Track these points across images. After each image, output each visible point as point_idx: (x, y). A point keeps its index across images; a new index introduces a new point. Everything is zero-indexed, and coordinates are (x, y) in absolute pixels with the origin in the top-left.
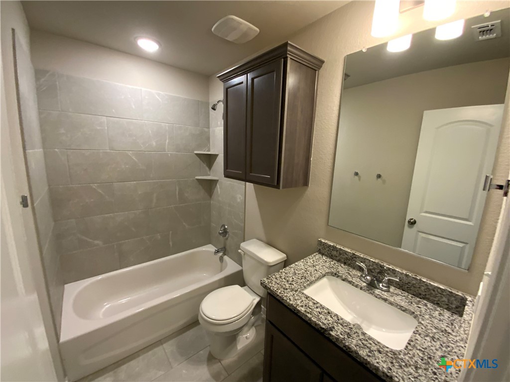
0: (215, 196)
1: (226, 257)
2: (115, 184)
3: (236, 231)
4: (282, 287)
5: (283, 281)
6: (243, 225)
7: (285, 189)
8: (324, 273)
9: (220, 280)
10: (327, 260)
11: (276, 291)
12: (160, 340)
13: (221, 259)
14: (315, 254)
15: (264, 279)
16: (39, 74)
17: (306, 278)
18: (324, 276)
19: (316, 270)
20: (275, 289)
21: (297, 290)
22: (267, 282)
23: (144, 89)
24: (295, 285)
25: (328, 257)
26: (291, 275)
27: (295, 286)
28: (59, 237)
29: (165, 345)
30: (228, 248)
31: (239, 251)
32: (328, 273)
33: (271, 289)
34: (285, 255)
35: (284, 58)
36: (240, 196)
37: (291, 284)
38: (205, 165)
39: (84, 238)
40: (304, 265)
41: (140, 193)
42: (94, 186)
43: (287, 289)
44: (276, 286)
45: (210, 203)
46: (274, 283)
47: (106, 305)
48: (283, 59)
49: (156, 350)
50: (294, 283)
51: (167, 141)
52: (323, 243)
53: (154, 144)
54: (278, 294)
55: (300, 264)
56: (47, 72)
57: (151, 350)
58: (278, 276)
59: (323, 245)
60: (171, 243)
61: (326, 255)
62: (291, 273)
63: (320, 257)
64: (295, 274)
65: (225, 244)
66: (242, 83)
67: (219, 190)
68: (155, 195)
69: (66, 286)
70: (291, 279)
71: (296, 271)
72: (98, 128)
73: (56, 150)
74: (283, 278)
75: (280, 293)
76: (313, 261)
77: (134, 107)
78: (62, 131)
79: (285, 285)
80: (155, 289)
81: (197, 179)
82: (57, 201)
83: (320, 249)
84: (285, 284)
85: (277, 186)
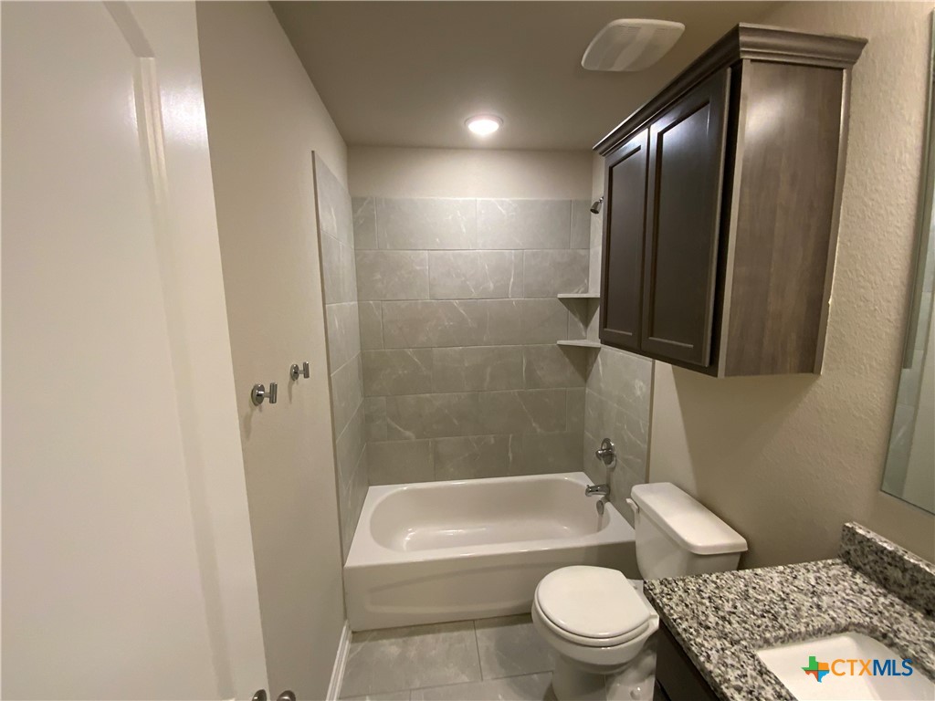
0: (592, 379)
1: (608, 506)
2: (435, 350)
3: (631, 457)
4: (695, 617)
5: (702, 604)
6: (646, 446)
7: (732, 378)
8: (843, 622)
9: (589, 549)
10: (867, 587)
11: (675, 620)
12: (474, 620)
13: (600, 506)
14: (830, 561)
15: (653, 582)
16: (356, 202)
17: (775, 619)
18: (842, 630)
19: (819, 607)
20: (675, 617)
21: (738, 642)
22: (658, 591)
23: (479, 199)
24: (736, 625)
25: (872, 580)
26: (731, 596)
27: (735, 627)
28: (367, 419)
29: (479, 632)
30: (613, 487)
31: (629, 501)
32: (859, 625)
33: (665, 611)
34: (742, 541)
35: (731, 66)
36: (642, 384)
37: (723, 618)
38: (576, 320)
39: (394, 425)
40: (781, 583)
41: (466, 365)
42: (409, 352)
43: (708, 628)
44: (680, 609)
45: (585, 390)
46: (675, 599)
47: (411, 532)
48: (729, 70)
49: (464, 633)
50: (734, 619)
51: (512, 280)
52: (860, 539)
53: (492, 285)
54: (680, 630)
55: (772, 577)
56: (364, 199)
57: (458, 629)
58: (691, 586)
59: (860, 542)
60: (510, 455)
61: (865, 573)
62: (733, 590)
63: (845, 575)
64: (746, 597)
65: (609, 479)
66: (639, 148)
67: (601, 368)
68: (489, 370)
69: (370, 488)
70: (728, 607)
71: (751, 591)
72: (418, 268)
73: (371, 302)
74: (704, 595)
75: (685, 630)
76: (817, 578)
77: (464, 230)
78: (378, 276)
79: (707, 616)
80: (482, 528)
81: (560, 345)
82: (369, 370)
83: (848, 553)
84: (709, 612)
85: (712, 369)
